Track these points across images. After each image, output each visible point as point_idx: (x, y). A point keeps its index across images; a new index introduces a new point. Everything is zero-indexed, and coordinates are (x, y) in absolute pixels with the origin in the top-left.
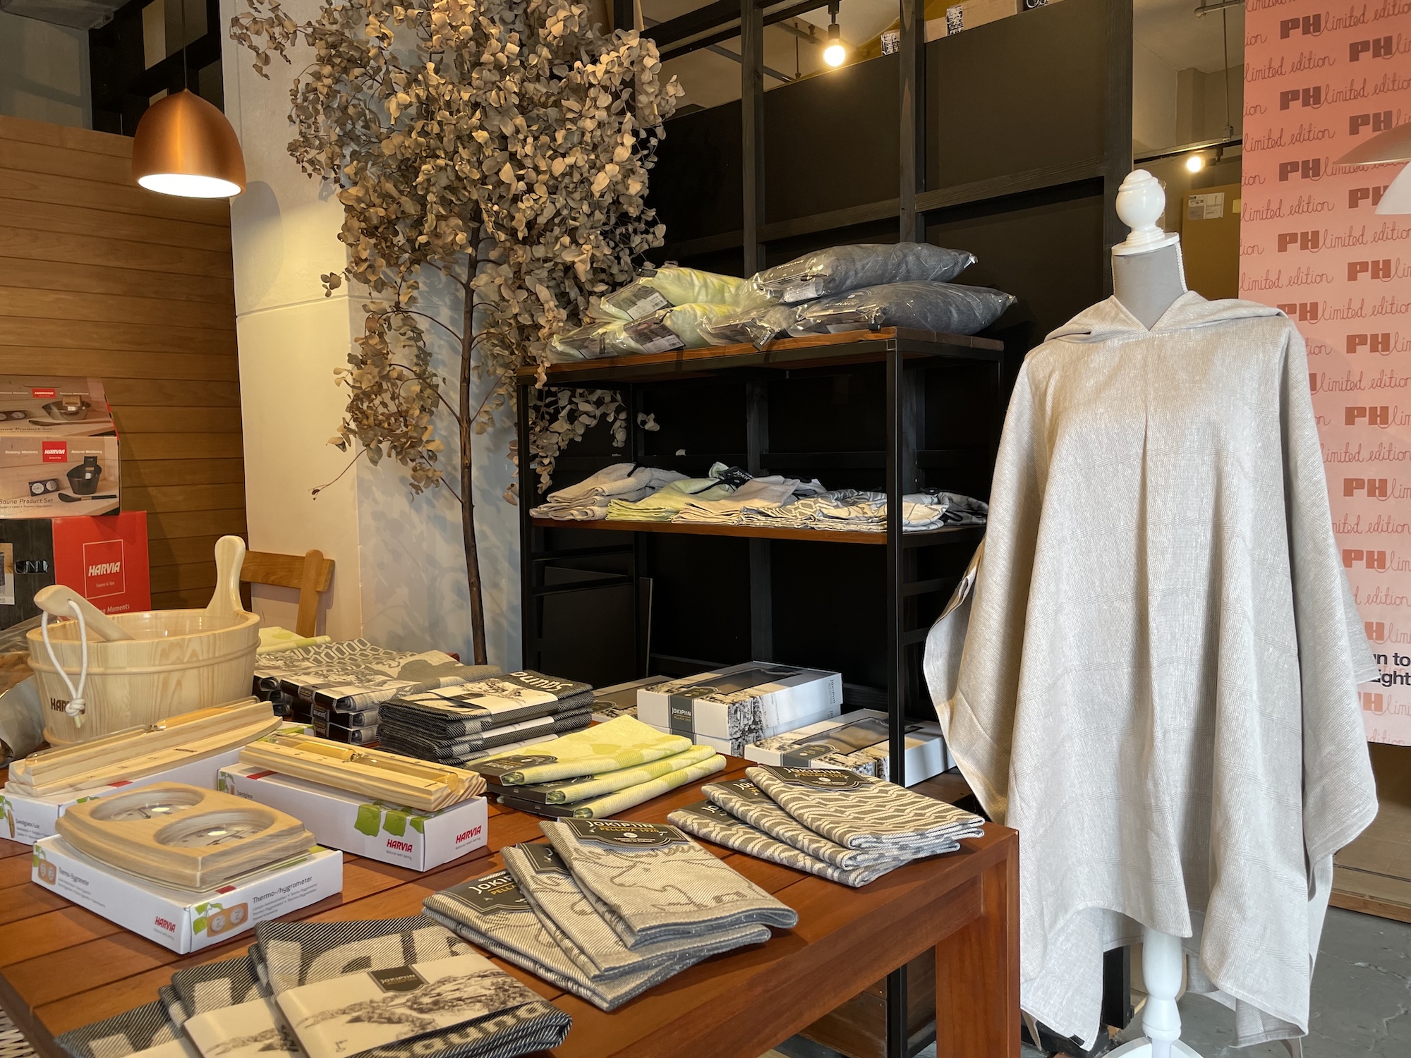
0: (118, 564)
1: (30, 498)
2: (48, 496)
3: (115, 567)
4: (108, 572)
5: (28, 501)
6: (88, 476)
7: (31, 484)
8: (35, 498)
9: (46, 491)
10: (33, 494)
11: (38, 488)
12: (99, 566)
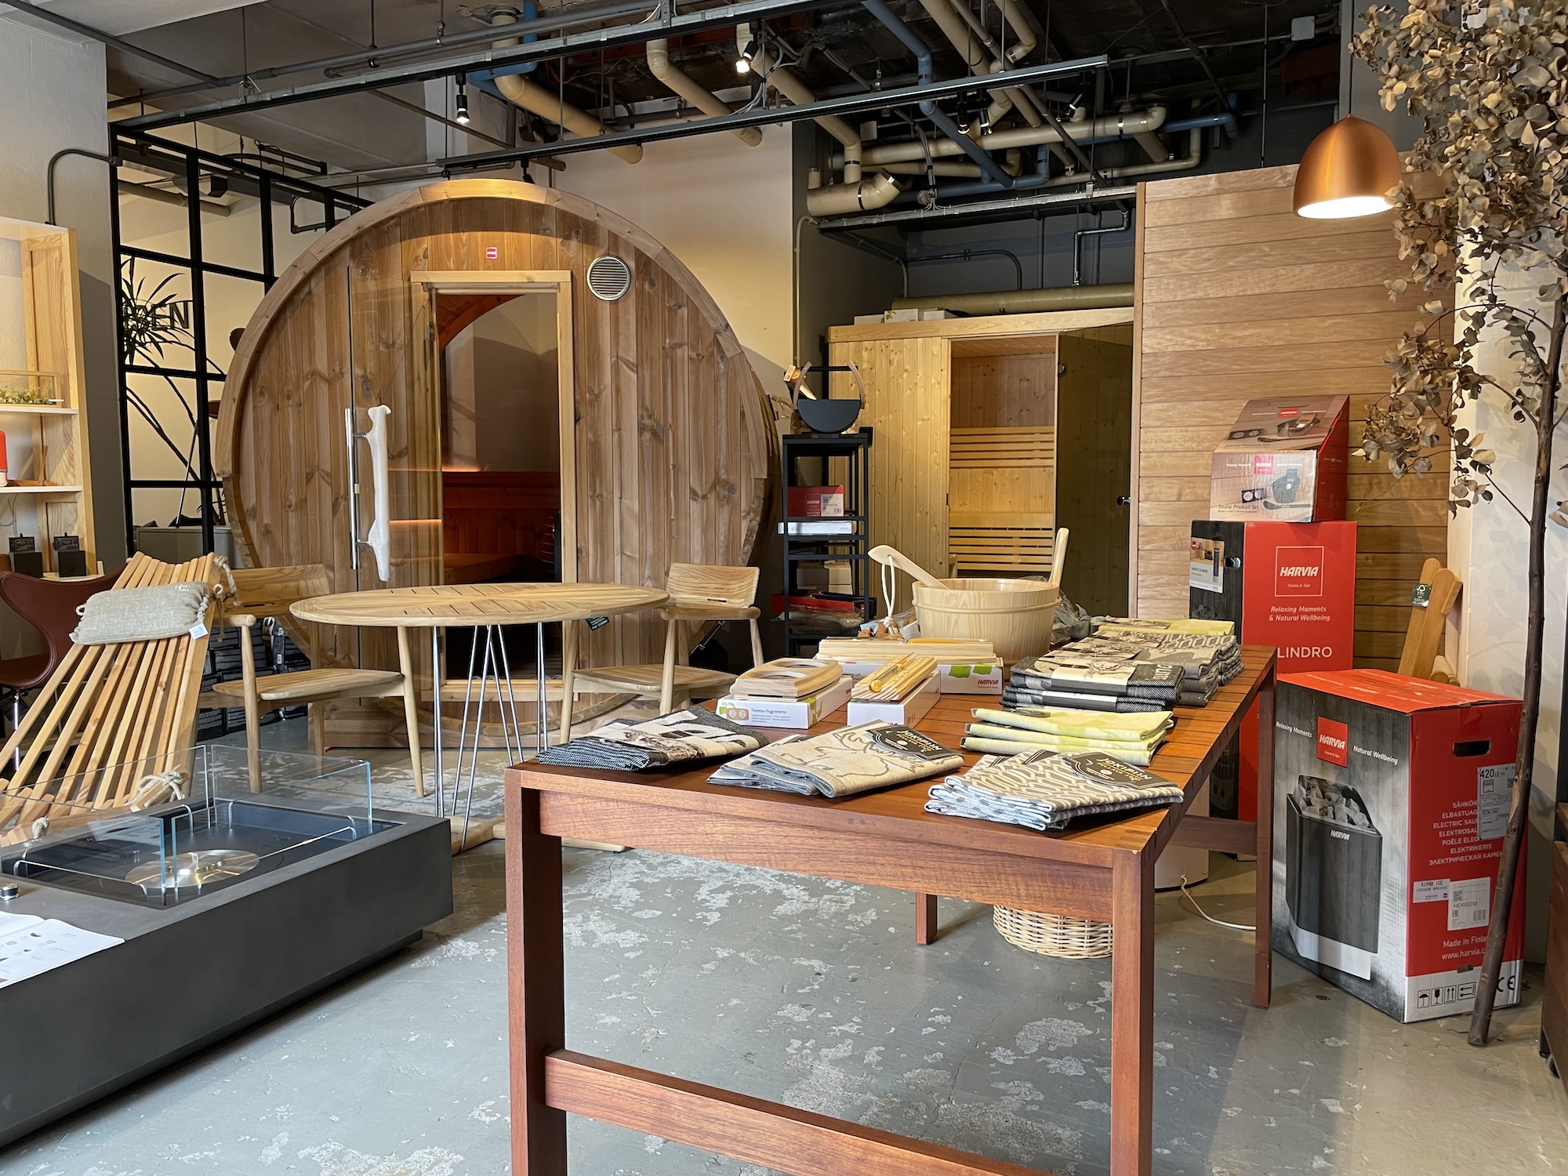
0: (1317, 568)
1: (1241, 504)
2: (1256, 503)
3: (1313, 571)
4: (1304, 575)
5: (1240, 507)
6: (1289, 486)
7: (1244, 492)
8: (1245, 504)
9: (1254, 499)
10: (1244, 501)
11: (1248, 496)
12: (1293, 568)
